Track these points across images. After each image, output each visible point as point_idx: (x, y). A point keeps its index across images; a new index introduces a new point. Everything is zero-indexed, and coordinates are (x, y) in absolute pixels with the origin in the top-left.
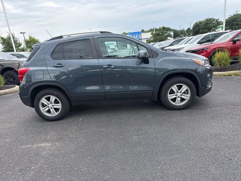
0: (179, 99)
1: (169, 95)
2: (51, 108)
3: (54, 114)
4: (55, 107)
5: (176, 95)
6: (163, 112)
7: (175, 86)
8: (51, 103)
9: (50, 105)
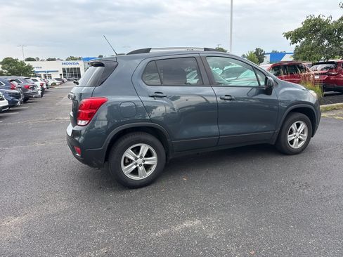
0: (298, 140)
1: (289, 136)
2: (141, 165)
3: (144, 175)
4: (146, 163)
5: (295, 136)
6: (282, 158)
7: (295, 124)
8: (141, 157)
9: (140, 161)
